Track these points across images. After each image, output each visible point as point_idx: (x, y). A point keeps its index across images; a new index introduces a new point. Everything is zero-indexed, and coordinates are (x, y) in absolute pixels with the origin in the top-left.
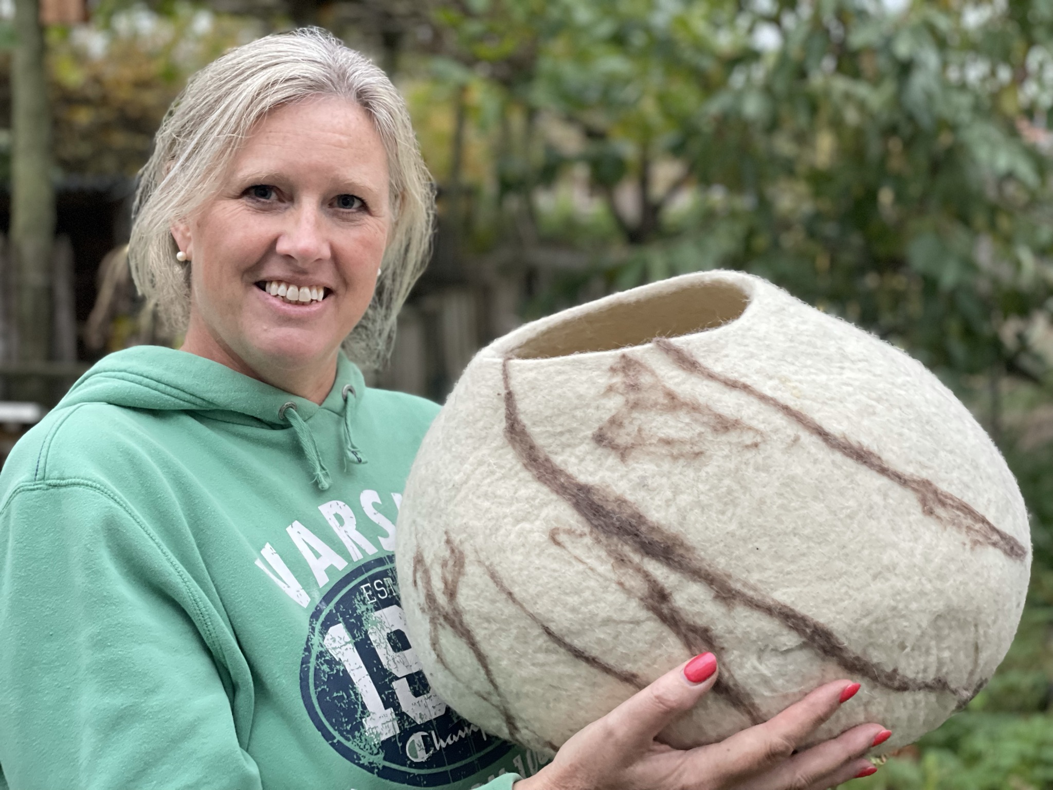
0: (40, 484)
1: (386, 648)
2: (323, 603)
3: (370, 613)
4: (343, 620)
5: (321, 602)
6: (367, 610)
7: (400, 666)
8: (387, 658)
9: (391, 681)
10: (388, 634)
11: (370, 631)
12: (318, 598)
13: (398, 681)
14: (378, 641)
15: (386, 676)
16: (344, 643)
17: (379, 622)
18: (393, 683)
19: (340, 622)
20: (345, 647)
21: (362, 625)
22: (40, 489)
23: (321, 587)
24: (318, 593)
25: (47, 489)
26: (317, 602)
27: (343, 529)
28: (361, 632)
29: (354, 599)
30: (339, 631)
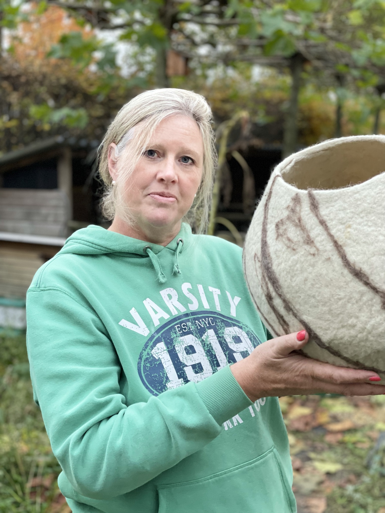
0: (38, 289)
1: (183, 353)
2: (156, 333)
3: (178, 338)
4: (164, 341)
5: (154, 333)
6: (177, 336)
7: (189, 361)
8: (183, 357)
9: (183, 367)
10: (186, 347)
11: (176, 345)
12: (153, 331)
13: (187, 367)
14: (179, 350)
15: (181, 365)
16: (163, 350)
17: (182, 342)
18: (185, 368)
19: (162, 341)
20: (163, 352)
21: (173, 343)
22: (37, 291)
23: (155, 326)
24: (154, 329)
25: (40, 292)
26: (153, 333)
27: (170, 301)
28: (172, 346)
29: (171, 332)
30: (161, 345)
